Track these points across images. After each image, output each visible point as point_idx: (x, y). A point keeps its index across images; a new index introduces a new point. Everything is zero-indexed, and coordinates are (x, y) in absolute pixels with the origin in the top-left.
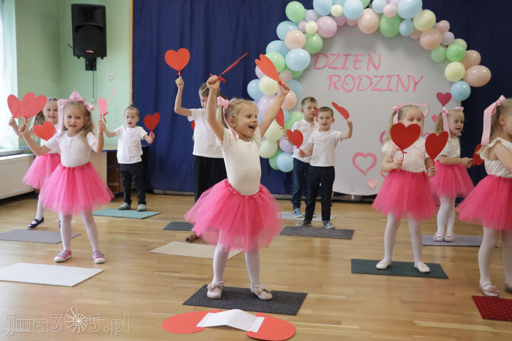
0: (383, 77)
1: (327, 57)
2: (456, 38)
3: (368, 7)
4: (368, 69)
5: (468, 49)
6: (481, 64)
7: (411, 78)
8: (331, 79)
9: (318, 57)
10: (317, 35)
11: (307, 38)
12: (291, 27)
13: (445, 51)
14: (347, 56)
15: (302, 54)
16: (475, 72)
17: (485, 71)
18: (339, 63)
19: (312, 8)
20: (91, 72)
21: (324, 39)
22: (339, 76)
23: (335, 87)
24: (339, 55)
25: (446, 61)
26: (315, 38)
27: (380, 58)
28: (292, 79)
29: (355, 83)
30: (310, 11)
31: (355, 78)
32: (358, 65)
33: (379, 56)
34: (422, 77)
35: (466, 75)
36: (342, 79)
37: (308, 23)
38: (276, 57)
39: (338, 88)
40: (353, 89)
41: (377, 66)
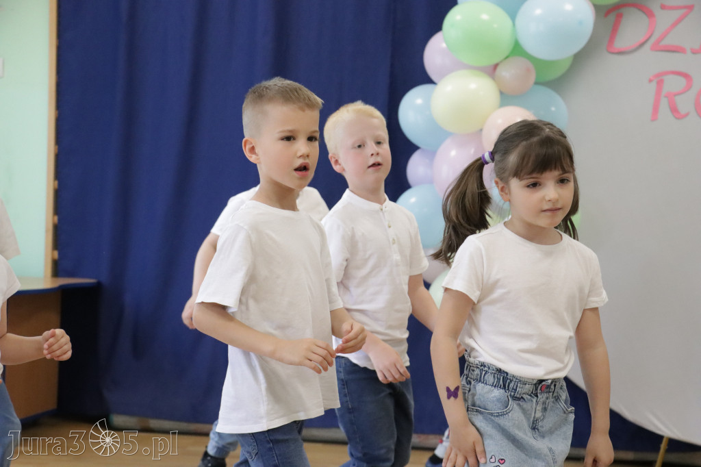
1: (650, 14)
8: (660, 83)
9: (620, 16)
18: (688, 33)
22: (687, 76)
23: (674, 110)
24: (689, 8)
28: (536, 83)
36: (698, 83)
38: (485, 17)
39: (682, 110)
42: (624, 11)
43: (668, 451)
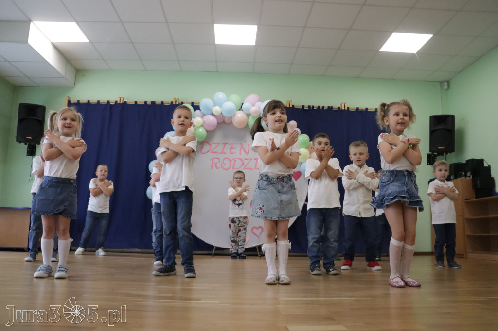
0: (251, 159)
1: (210, 145)
3: (240, 110)
4: (240, 154)
8: (213, 160)
10: (202, 127)
11: (194, 130)
14: (225, 144)
18: (219, 149)
19: (199, 109)
21: (207, 131)
22: (219, 159)
23: (216, 167)
24: (219, 143)
26: (201, 130)
29: (231, 164)
30: (198, 111)
31: (231, 160)
32: (233, 151)
36: (222, 161)
37: (196, 118)
39: (218, 167)
40: (229, 168)
41: (247, 151)
42: (204, 144)
43: (215, 250)
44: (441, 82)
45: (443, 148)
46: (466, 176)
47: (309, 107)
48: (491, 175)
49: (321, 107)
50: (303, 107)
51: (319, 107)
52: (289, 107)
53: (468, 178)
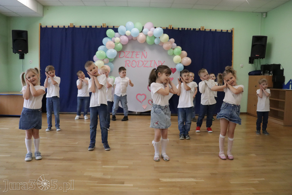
0: (148, 61)
1: (124, 53)
2: (177, 46)
3: (141, 32)
4: (142, 58)
5: (182, 50)
6: (187, 56)
7: (160, 62)
8: (126, 62)
9: (120, 53)
10: (120, 43)
11: (115, 45)
12: (109, 40)
13: (173, 51)
14: (133, 52)
15: (113, 51)
16: (185, 60)
17: (189, 59)
18: (130, 55)
19: (118, 32)
20: (22, 59)
21: (123, 45)
22: (129, 61)
23: (128, 66)
24: (130, 52)
25: (174, 55)
26: (119, 45)
27: (147, 54)
28: (109, 62)
29: (136, 64)
30: (117, 33)
31: (136, 61)
32: (138, 56)
33: (146, 52)
34: (164, 61)
35: (181, 61)
36: (131, 62)
37: (116, 38)
38: (102, 53)
39: (129, 66)
40: (136, 66)
41: (146, 56)
44: (262, 13)
45: (258, 55)
46: (269, 73)
47: (182, 28)
48: (283, 74)
49: (189, 29)
50: (179, 28)
51: (188, 29)
52: (171, 29)
53: (270, 75)
